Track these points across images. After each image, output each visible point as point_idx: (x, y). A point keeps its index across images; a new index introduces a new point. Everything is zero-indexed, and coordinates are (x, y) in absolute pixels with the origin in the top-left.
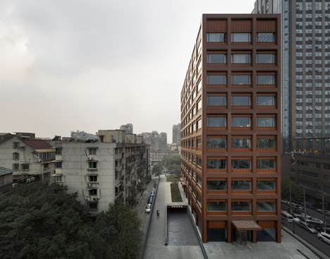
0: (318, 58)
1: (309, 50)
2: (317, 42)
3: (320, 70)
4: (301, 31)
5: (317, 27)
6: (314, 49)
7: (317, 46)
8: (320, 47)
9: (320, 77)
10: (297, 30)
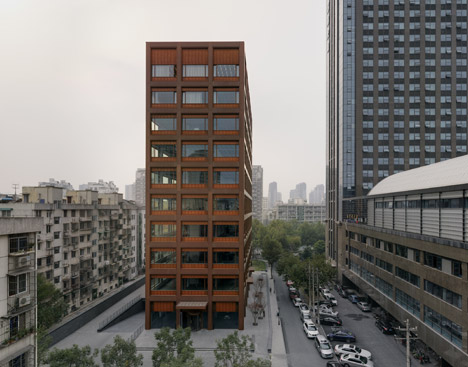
0: (398, 69)
1: (384, 57)
2: (398, 44)
3: (401, 87)
4: (371, 26)
5: (398, 20)
6: (392, 55)
7: (396, 49)
8: (401, 50)
9: (402, 99)
10: (365, 25)
